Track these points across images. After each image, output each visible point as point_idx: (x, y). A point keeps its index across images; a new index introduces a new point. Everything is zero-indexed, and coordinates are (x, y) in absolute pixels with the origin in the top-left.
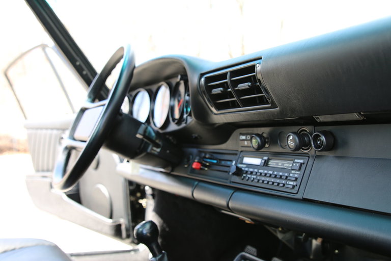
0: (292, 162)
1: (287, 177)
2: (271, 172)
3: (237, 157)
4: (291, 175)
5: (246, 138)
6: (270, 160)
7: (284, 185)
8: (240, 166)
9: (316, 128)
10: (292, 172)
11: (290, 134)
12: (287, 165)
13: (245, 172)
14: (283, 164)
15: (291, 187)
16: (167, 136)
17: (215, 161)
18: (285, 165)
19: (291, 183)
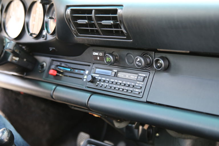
0: (137, 75)
1: (133, 86)
2: (121, 82)
3: (90, 68)
4: (137, 85)
5: (99, 54)
6: (119, 72)
7: (132, 91)
8: (94, 75)
9: (156, 53)
10: (138, 82)
11: (137, 57)
12: (133, 77)
13: (99, 80)
14: (129, 76)
15: (138, 93)
16: (20, 46)
17: (69, 70)
18: (131, 77)
19: (137, 90)
